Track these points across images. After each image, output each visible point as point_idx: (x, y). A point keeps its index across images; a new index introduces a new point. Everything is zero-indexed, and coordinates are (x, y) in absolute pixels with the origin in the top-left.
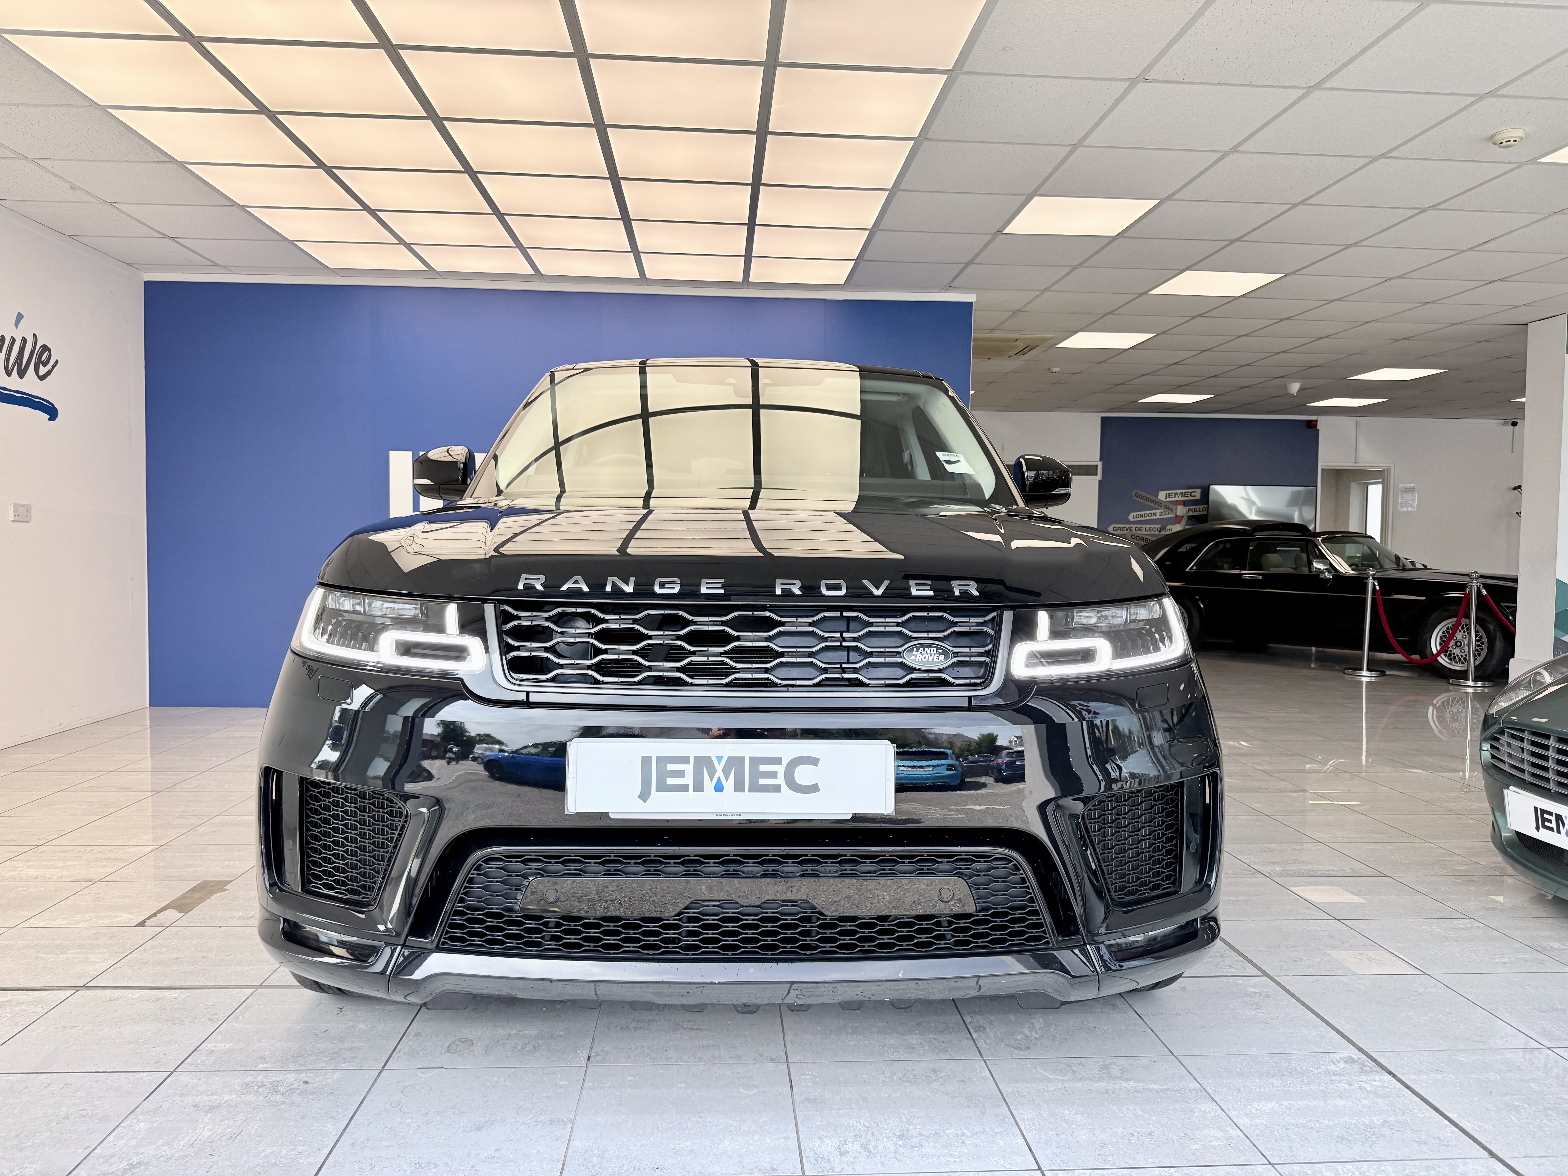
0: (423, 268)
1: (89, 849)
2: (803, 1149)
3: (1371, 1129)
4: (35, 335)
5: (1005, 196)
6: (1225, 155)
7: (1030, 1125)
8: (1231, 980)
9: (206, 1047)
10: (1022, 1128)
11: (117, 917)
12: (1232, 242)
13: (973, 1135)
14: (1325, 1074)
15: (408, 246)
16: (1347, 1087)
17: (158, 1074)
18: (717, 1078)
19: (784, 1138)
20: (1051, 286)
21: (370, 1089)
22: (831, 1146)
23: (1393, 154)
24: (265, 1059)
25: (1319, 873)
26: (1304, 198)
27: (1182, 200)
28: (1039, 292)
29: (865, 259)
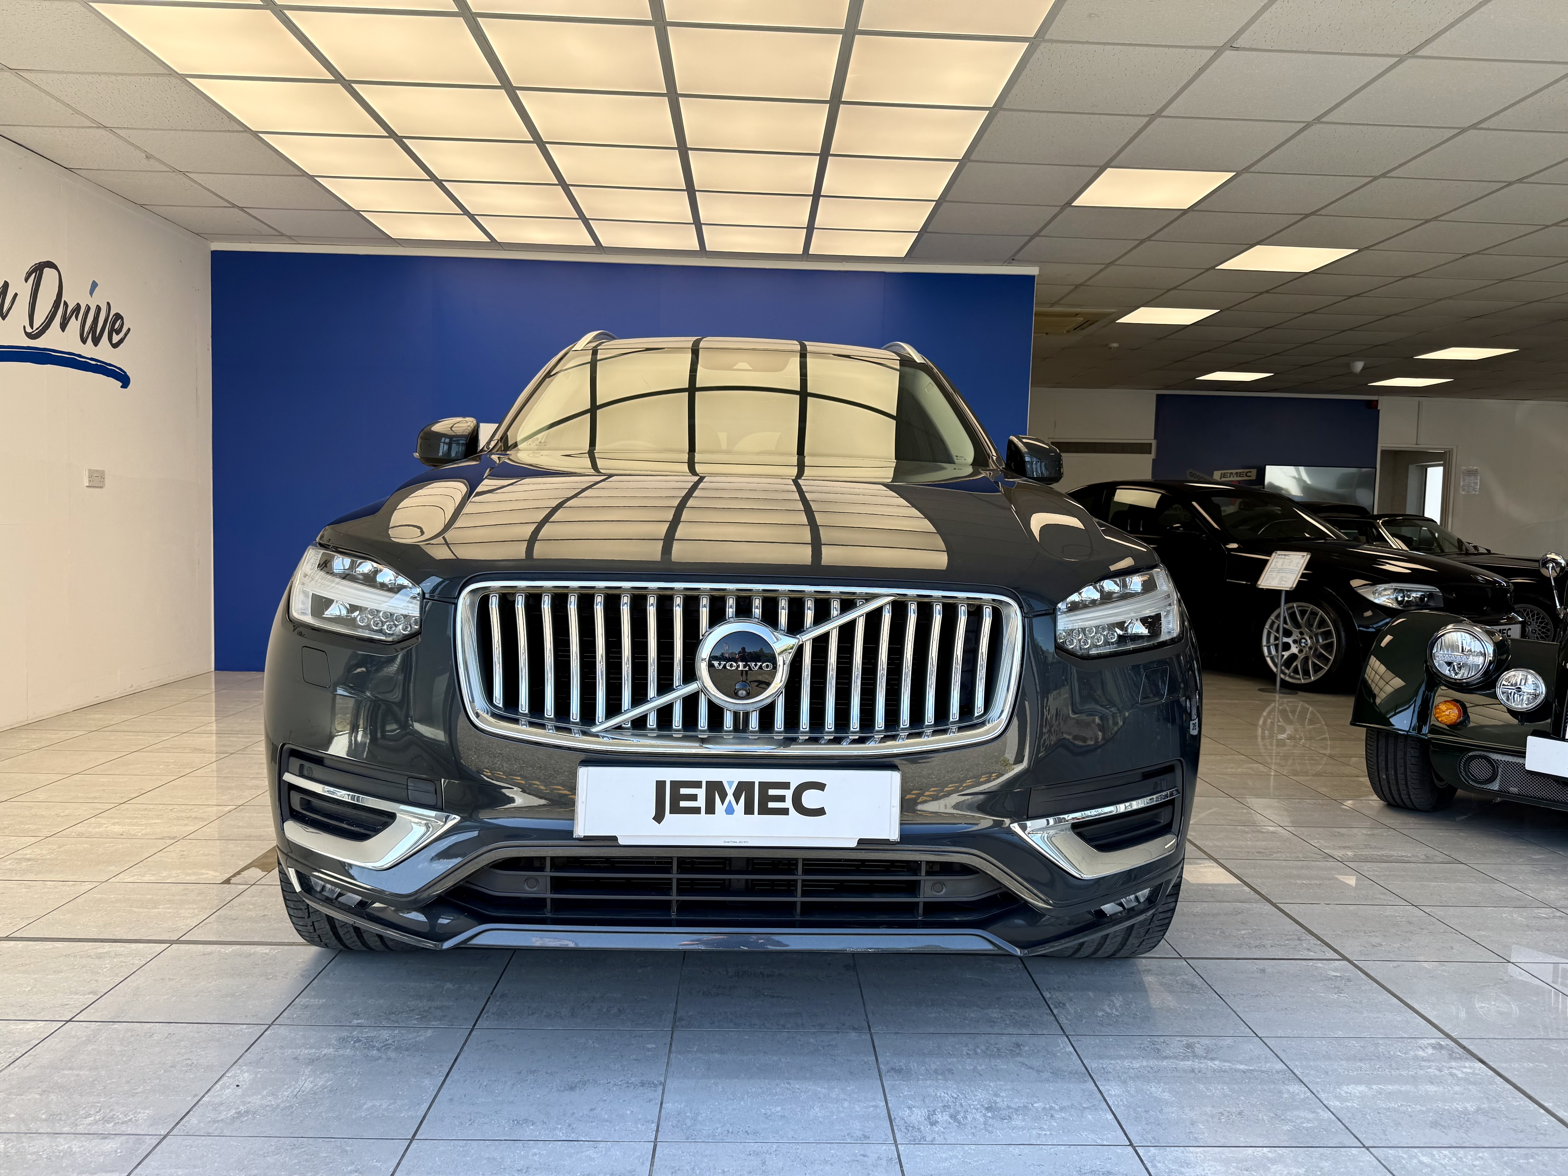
0: (485, 239)
1: (171, 807)
2: (893, 1118)
3: (1465, 1115)
4: (108, 303)
5: (1076, 168)
6: (1308, 125)
7: (1118, 1101)
8: (1311, 963)
9: (301, 1001)
10: (1110, 1103)
11: (204, 874)
12: (1307, 216)
13: (1062, 1109)
14: (1413, 1059)
15: (472, 217)
16: (1437, 1073)
17: (256, 1027)
18: (801, 1045)
19: (873, 1106)
20: (1115, 261)
21: (462, 1048)
22: (921, 1116)
23: (1483, 125)
24: (358, 1015)
25: (1392, 859)
26: (1386, 170)
27: (1259, 172)
28: (1104, 266)
29: (928, 230)
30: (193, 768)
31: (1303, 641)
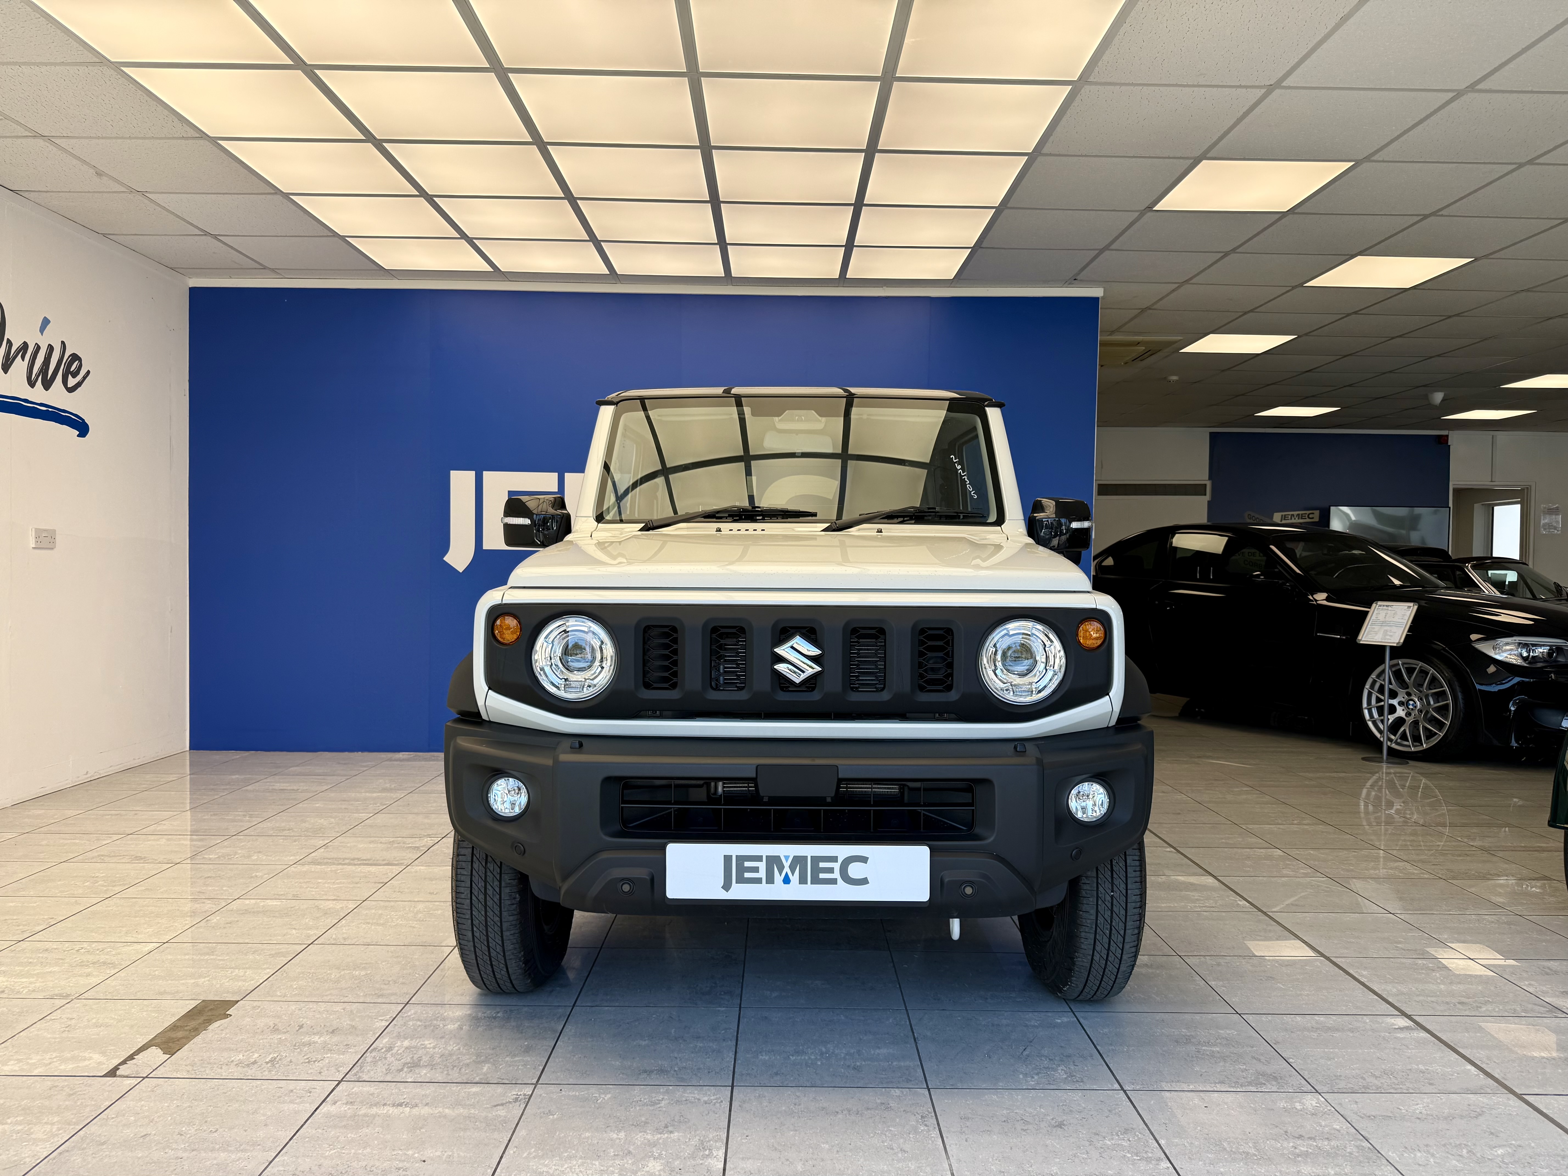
0: (487, 268)
1: (78, 947)
4: (63, 343)
5: (1167, 160)
6: (1459, 94)
11: (84, 1059)
12: (1425, 217)
15: (471, 241)
20: (1191, 278)
26: (1536, 154)
28: (1177, 285)
29: (983, 245)
30: (125, 885)
31: (1411, 702)
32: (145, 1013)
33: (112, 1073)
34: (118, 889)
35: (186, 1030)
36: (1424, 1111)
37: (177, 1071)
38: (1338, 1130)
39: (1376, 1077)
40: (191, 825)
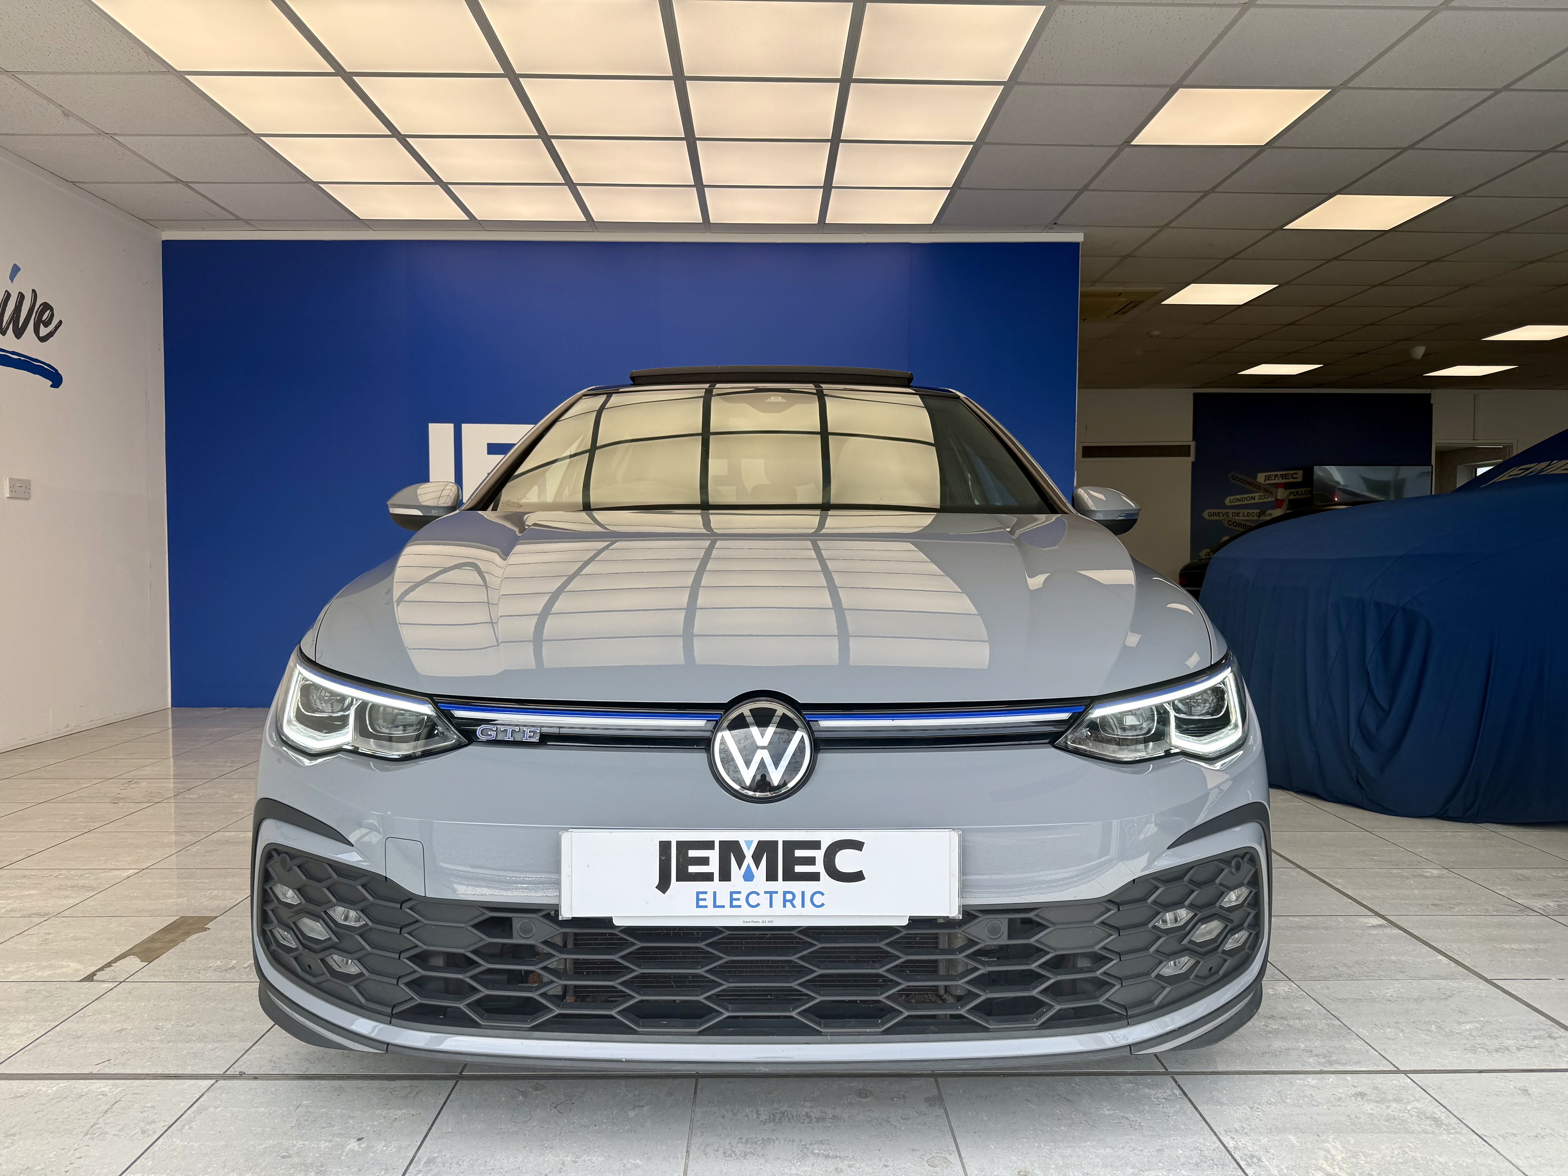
0: (463, 216)
4: (34, 291)
6: (1433, 13)
12: (1402, 150)
15: (445, 186)
20: (1171, 222)
26: (1511, 80)
27: (1359, 88)
28: (1157, 229)
29: (962, 186)
30: (104, 821)
32: (123, 928)
33: (90, 978)
34: (97, 825)
35: (165, 942)
36: (1395, 995)
37: (154, 976)
38: (1308, 1011)
39: (1349, 967)
40: (174, 771)
